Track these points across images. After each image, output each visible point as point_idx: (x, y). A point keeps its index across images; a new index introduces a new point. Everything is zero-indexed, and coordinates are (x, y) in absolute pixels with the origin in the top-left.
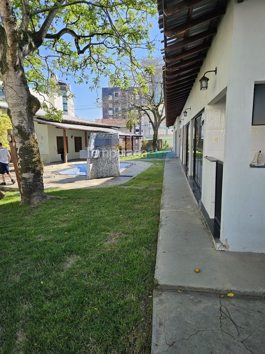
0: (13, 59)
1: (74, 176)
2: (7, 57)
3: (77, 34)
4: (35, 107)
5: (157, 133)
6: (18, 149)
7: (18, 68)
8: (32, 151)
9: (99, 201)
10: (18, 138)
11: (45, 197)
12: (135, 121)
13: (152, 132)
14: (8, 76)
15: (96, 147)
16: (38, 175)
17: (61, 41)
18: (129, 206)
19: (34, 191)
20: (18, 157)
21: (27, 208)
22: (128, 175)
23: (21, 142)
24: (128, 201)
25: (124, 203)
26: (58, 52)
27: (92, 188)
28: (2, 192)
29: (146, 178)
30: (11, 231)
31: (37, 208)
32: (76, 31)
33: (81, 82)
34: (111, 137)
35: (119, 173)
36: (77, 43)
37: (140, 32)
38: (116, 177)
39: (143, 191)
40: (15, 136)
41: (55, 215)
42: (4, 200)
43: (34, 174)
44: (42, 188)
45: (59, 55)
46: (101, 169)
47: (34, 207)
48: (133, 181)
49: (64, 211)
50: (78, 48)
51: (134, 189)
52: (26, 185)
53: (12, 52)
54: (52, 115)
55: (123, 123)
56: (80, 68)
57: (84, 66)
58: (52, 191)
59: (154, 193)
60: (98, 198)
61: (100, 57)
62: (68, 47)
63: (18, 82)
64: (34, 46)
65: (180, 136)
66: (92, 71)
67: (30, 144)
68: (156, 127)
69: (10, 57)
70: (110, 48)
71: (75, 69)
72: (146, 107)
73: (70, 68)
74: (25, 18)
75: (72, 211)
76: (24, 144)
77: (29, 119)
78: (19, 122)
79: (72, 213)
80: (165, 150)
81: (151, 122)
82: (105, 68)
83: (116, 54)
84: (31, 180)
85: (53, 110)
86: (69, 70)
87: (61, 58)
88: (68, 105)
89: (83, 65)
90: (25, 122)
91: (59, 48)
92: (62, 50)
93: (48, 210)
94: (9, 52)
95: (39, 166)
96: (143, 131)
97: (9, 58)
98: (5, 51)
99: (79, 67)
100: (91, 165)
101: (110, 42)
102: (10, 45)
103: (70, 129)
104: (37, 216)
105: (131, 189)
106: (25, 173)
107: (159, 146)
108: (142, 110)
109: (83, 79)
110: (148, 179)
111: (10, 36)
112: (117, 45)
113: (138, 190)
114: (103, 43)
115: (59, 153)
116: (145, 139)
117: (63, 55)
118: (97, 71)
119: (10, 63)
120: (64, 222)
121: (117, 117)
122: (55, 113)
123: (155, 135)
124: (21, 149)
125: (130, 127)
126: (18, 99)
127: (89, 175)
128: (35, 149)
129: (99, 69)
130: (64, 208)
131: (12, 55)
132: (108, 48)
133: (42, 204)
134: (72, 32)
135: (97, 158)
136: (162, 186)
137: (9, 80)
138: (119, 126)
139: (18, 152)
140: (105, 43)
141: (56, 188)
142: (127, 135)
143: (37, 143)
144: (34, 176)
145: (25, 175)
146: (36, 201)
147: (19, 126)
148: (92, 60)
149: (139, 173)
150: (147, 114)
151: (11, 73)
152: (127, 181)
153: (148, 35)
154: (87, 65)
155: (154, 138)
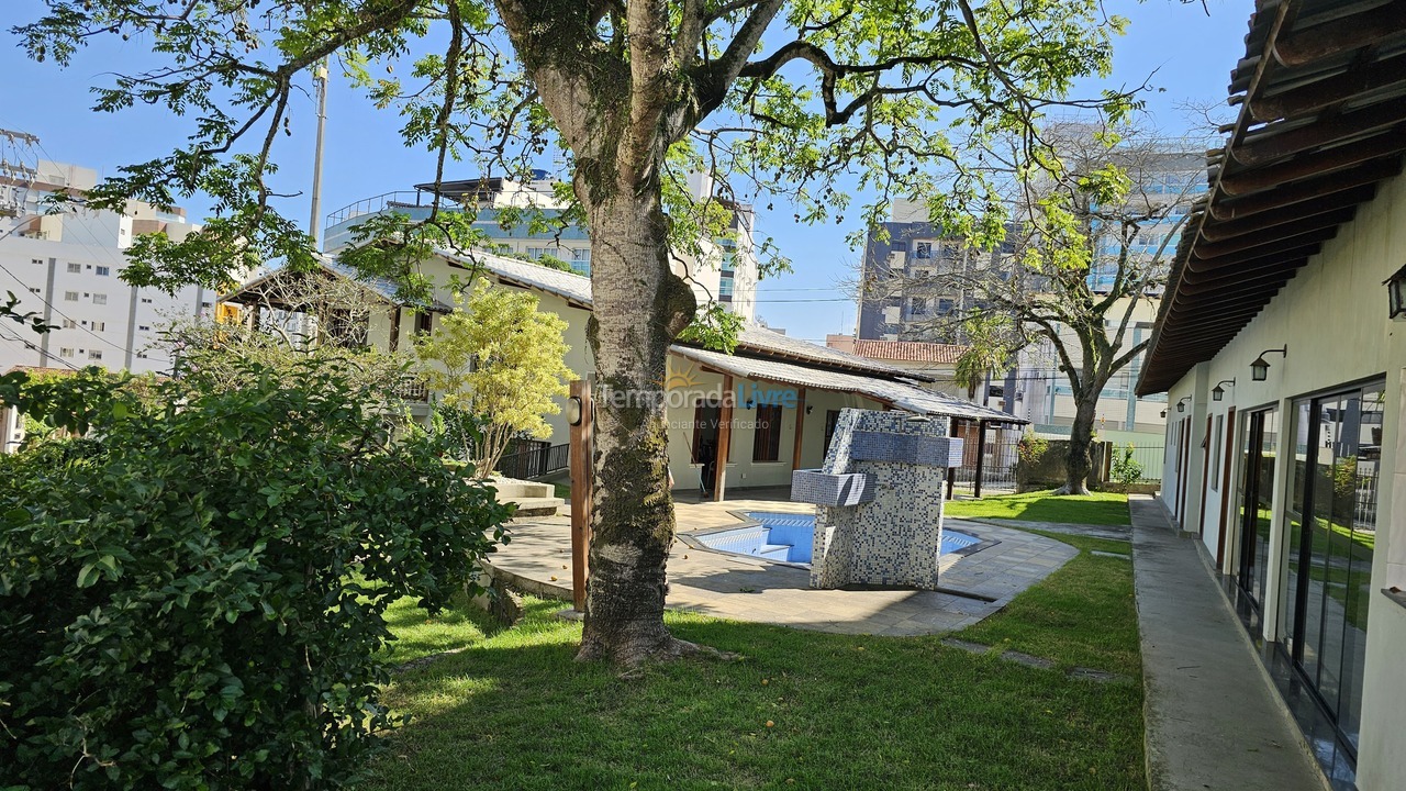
0: (637, 160)
1: (756, 566)
2: (620, 150)
3: (835, 60)
4: (679, 315)
5: (1093, 413)
6: (603, 457)
7: (648, 186)
8: (648, 468)
9: (870, 697)
10: (610, 419)
11: (664, 644)
12: (994, 357)
13: (1067, 408)
14: (610, 213)
15: (854, 464)
16: (654, 555)
17: (773, 82)
18: (999, 745)
19: (632, 616)
20: (599, 482)
21: (602, 679)
22: (972, 591)
23: (617, 433)
24: (994, 720)
25: (980, 730)
26: (758, 117)
27: (833, 629)
28: (511, 594)
29: (1056, 615)
30: (555, 768)
31: (640, 682)
32: (829, 48)
33: (818, 215)
34: (917, 429)
35: (935, 578)
36: (828, 90)
37: (1075, 52)
38: (923, 592)
39: (1053, 683)
40: (602, 410)
41: (708, 728)
42: (523, 632)
43: (639, 552)
44: (658, 608)
45: (760, 126)
46: (863, 553)
47: (626, 681)
48: (999, 624)
49: (738, 718)
50: (831, 105)
51: (1012, 665)
52: (610, 589)
53: (639, 139)
54: (703, 327)
55: (943, 362)
56: (823, 169)
57: (837, 162)
58: (684, 619)
59: (1107, 701)
60: (862, 682)
61: (902, 131)
62: (795, 101)
63: (639, 232)
64: (696, 108)
65: (1206, 445)
66: (865, 178)
67: (643, 444)
68: (1086, 392)
69: (630, 152)
70: (948, 103)
71: (804, 174)
72: (1052, 307)
73: (787, 168)
74: (687, 27)
75: (770, 723)
76: (624, 440)
77: (652, 355)
78: (621, 365)
79: (768, 730)
80: (1122, 489)
81: (1067, 367)
82: (914, 171)
83: (967, 127)
84: (627, 574)
85: (711, 312)
86: (784, 176)
87: (761, 138)
88: (736, 280)
89: (833, 159)
90: (639, 365)
91: (761, 105)
92: (772, 110)
93: (679, 700)
94: (629, 137)
95: (661, 524)
96: (1025, 398)
97: (624, 155)
98: (615, 133)
99: (820, 164)
100: (830, 531)
101: (951, 84)
102: (635, 117)
103: (753, 378)
104: (641, 719)
105: (997, 660)
106: (612, 543)
107: (1096, 470)
108: (1033, 318)
109: (827, 206)
110: (1065, 625)
111: (644, 89)
112: (976, 94)
113: (1028, 676)
114: (923, 88)
115: (697, 458)
116: (1030, 433)
117: (773, 127)
118: (884, 179)
119: (624, 172)
120: (744, 766)
121: (916, 335)
122: (715, 323)
123: (1084, 424)
124: (613, 456)
125: (969, 377)
126: (630, 288)
127: (817, 570)
128: (656, 461)
129: (891, 175)
130: (734, 706)
131: (636, 146)
132: (940, 103)
133: (657, 669)
134: (818, 55)
135: (853, 508)
136: (1138, 671)
137: (613, 225)
138: (928, 373)
139: (600, 466)
140: (929, 87)
141: (699, 608)
142: (966, 412)
143: (666, 439)
144: (640, 559)
145: (611, 552)
146: (633, 653)
147: (618, 376)
148: (870, 143)
149: (1022, 588)
150: (1054, 337)
151: (623, 203)
152: (974, 620)
153: (1111, 61)
154: (848, 158)
155: (1076, 434)
